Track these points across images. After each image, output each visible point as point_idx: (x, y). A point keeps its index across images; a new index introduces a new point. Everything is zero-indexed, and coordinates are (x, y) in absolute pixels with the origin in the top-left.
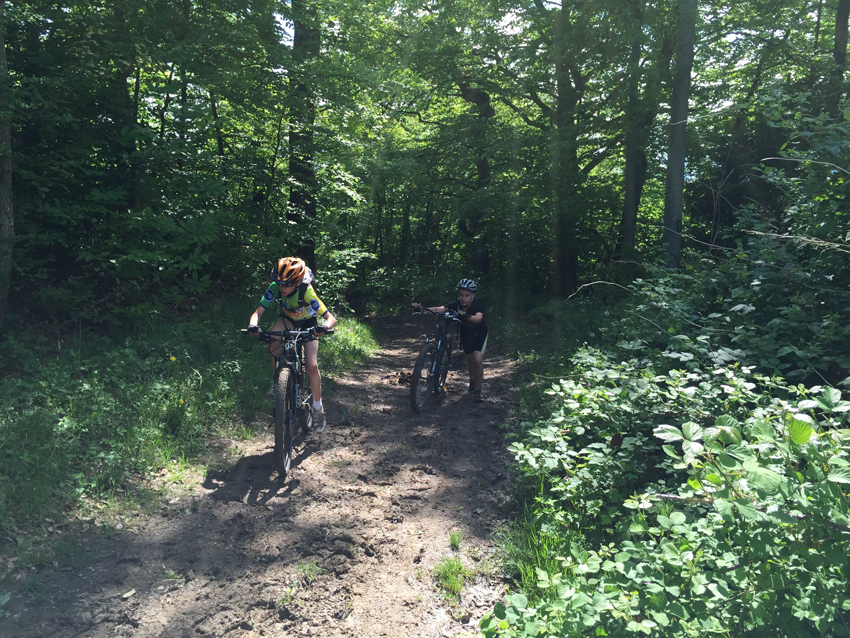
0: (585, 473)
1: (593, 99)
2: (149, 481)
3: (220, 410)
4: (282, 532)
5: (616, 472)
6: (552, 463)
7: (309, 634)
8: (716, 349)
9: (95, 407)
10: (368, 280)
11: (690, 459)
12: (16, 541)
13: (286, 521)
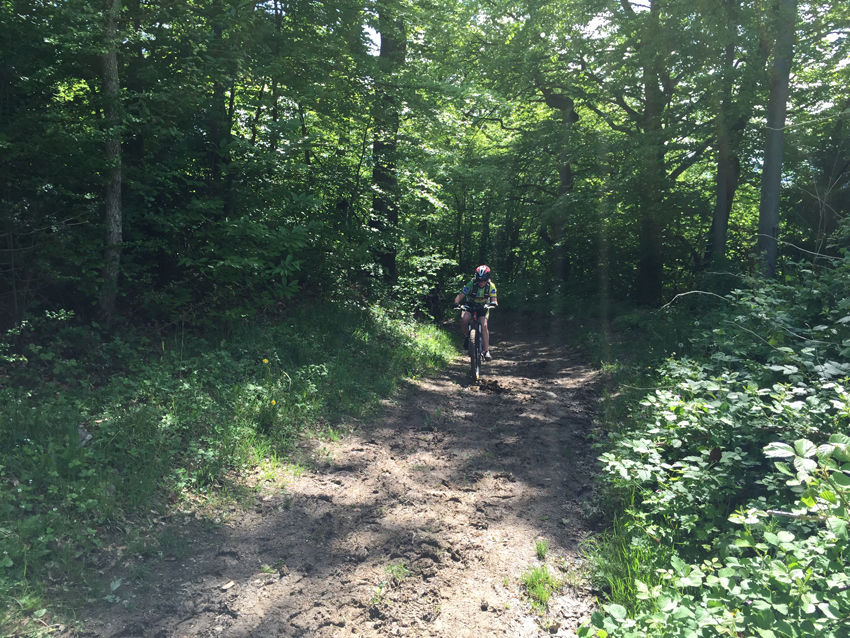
0: (679, 486)
1: (682, 103)
2: (244, 478)
3: (309, 412)
4: (370, 533)
5: (713, 487)
6: (645, 474)
7: (399, 634)
8: (822, 363)
9: (194, 406)
10: (446, 287)
11: (803, 476)
12: (124, 531)
13: (374, 522)
